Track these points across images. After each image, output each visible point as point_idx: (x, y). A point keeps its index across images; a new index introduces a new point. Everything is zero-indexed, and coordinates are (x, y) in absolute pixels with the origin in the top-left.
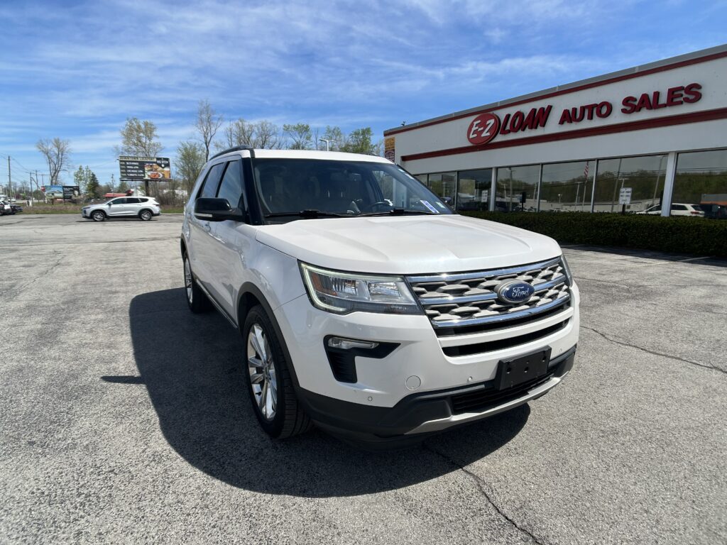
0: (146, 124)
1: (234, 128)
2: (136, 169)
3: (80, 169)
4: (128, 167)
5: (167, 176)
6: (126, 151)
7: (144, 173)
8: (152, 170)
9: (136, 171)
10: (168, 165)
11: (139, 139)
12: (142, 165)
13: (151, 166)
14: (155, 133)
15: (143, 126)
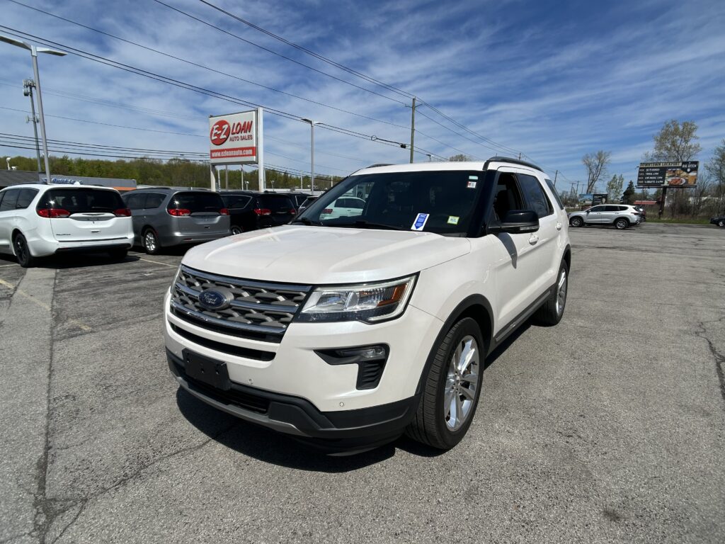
0: (685, 125)
2: (655, 176)
3: (614, 178)
4: (648, 174)
5: (691, 182)
6: (655, 156)
7: (664, 179)
8: (673, 176)
9: (654, 178)
10: (695, 169)
11: (673, 144)
12: (663, 171)
13: (674, 171)
14: (694, 134)
15: (681, 128)
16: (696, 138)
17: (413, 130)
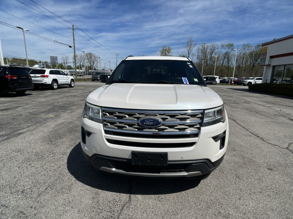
1: (201, 47)
14: (171, 51)
15: (167, 49)
16: (172, 52)
17: (74, 40)
